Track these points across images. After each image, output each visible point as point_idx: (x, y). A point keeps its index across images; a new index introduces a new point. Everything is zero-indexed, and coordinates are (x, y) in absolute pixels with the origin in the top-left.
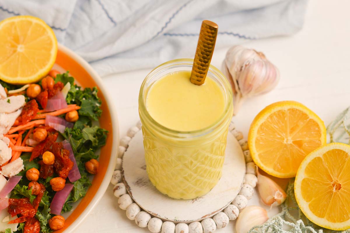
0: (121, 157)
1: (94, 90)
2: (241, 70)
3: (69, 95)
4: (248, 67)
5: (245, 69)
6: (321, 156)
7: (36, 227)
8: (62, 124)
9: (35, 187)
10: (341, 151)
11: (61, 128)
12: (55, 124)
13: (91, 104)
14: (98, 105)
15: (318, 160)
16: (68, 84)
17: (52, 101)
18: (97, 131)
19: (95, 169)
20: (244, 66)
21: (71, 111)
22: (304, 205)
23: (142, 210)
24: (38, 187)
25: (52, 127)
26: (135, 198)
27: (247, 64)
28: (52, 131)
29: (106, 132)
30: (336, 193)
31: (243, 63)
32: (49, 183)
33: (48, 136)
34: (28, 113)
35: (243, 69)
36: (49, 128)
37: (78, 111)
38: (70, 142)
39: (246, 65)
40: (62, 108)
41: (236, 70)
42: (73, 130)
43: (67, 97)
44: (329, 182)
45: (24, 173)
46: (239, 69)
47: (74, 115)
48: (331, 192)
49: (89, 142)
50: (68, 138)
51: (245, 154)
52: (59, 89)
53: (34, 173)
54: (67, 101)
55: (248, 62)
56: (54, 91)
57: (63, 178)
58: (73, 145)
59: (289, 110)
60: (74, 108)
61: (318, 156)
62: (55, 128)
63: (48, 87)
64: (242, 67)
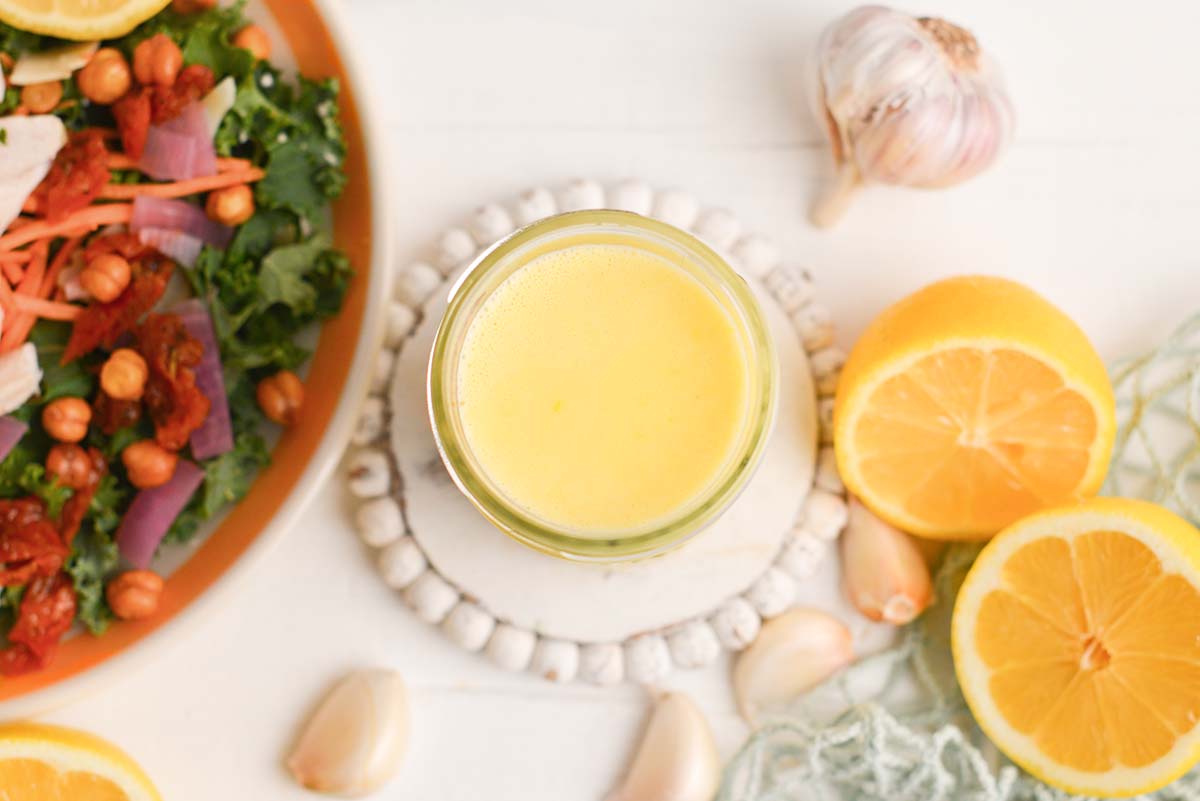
0: (396, 349)
1: (324, 94)
2: (869, 118)
3: (229, 120)
4: (894, 116)
5: (884, 119)
6: (1070, 539)
7: (64, 602)
8: (191, 230)
9: (71, 467)
10: (1141, 546)
11: (183, 247)
12: (166, 235)
13: (308, 155)
14: (331, 158)
15: (1055, 548)
16: (229, 84)
17: (162, 135)
18: (317, 261)
19: (289, 415)
20: (883, 107)
21: (226, 189)
22: (974, 673)
23: (430, 566)
24: (80, 465)
25: (154, 244)
26: (415, 523)
27: (896, 104)
28: (153, 258)
29: (346, 275)
30: (1088, 674)
31: (881, 100)
32: (120, 456)
33: (133, 280)
34: (70, 182)
35: (878, 116)
36: (140, 250)
37: (253, 186)
38: (210, 311)
39: (890, 109)
40: (197, 175)
41: (851, 112)
42: (223, 264)
43: (223, 125)
44: (1075, 629)
45: (36, 411)
46: (864, 113)
47: (235, 206)
48: (1074, 666)
49: (279, 309)
50: (206, 291)
51: (824, 416)
52: (192, 93)
53: (71, 419)
54: (216, 146)
55: (901, 95)
56: (174, 103)
57: (169, 451)
58: (220, 324)
59: (997, 352)
60: (237, 178)
61: (1059, 534)
62: (165, 249)
63: (154, 83)
64: (874, 109)
